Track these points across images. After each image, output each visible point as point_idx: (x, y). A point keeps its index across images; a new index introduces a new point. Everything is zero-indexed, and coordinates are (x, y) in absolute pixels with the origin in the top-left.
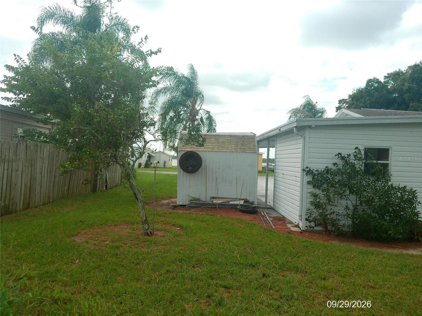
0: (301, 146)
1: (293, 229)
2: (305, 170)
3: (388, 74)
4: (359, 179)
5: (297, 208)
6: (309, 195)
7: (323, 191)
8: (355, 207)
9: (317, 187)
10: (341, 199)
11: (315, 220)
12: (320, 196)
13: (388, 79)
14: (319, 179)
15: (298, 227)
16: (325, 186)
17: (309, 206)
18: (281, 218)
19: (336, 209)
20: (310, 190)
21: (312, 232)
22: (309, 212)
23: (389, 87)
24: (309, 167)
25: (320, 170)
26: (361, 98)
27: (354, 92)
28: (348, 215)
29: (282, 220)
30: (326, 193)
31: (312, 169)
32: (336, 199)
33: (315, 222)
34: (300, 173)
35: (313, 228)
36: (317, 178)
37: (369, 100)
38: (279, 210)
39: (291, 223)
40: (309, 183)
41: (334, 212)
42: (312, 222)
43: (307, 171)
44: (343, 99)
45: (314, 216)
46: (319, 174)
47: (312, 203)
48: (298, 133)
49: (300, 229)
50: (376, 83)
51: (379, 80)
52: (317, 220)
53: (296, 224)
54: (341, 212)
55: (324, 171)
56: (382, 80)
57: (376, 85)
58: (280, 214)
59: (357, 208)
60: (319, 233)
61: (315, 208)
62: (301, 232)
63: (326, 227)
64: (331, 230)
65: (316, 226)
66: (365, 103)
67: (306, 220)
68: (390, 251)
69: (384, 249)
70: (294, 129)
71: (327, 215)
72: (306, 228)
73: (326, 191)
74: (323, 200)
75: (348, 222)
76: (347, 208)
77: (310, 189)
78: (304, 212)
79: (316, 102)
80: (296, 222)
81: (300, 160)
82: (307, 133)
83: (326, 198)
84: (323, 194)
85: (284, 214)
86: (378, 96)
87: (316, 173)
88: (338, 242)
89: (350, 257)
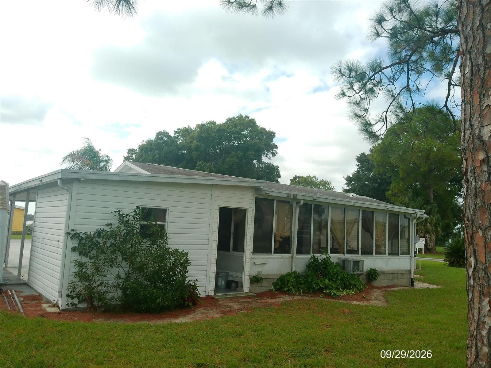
0: (66, 203)
1: (49, 310)
2: (70, 234)
3: (178, 129)
4: (134, 242)
5: (57, 282)
6: (73, 264)
7: (91, 258)
8: (128, 275)
9: (84, 255)
10: (112, 267)
11: (78, 296)
12: (88, 265)
13: (178, 134)
14: (86, 243)
15: (57, 307)
16: (94, 252)
17: (72, 278)
18: (36, 296)
19: (104, 279)
20: (75, 258)
21: (75, 311)
22: (72, 287)
23: (178, 143)
24: (75, 229)
25: (88, 233)
26: (151, 151)
27: (143, 143)
28: (118, 286)
29: (38, 298)
30: (94, 261)
31: (78, 232)
32: (106, 267)
33: (79, 298)
34: (63, 237)
35: (76, 306)
36: (85, 242)
37: (158, 153)
38: (35, 285)
39: (48, 302)
40: (74, 249)
41: (102, 283)
42: (75, 298)
43: (73, 235)
44: (133, 149)
45: (78, 290)
46: (87, 238)
47: (76, 275)
48: (63, 187)
49: (59, 308)
50: (166, 136)
51: (169, 134)
52: (81, 295)
53: (55, 302)
54: (110, 282)
55: (94, 234)
56: (172, 134)
57: (166, 139)
58: (36, 291)
59: (129, 276)
60: (83, 311)
61: (80, 280)
62: (59, 313)
63: (92, 303)
64: (97, 305)
65: (79, 302)
66: (154, 156)
67: (68, 296)
68: (160, 322)
69: (153, 321)
70: (59, 181)
71: (94, 288)
72: (67, 307)
73: (95, 258)
74: (90, 270)
75: (118, 294)
76: (118, 277)
77: (76, 256)
78: (66, 285)
79: (99, 149)
80: (54, 301)
81: (64, 221)
82: (75, 187)
83: (94, 267)
84: (91, 263)
85: (40, 290)
86: (167, 150)
87: (84, 236)
88: (103, 320)
89: (112, 337)
